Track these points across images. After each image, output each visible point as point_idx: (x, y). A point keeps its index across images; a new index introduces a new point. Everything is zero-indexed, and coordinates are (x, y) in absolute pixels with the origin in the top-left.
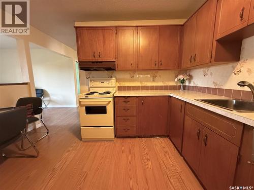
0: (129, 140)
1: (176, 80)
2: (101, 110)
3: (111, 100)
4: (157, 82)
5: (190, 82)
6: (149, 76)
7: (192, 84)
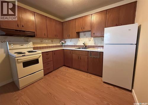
0: (50, 74)
1: (61, 43)
2: (36, 61)
3: (41, 54)
4: (54, 44)
5: (65, 44)
6: (50, 41)
7: (66, 44)
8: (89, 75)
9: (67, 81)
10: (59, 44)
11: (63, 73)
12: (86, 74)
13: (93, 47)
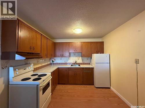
8: (85, 86)
9: (75, 96)
10: (49, 63)
11: (65, 91)
12: (83, 86)
13: (82, 64)
